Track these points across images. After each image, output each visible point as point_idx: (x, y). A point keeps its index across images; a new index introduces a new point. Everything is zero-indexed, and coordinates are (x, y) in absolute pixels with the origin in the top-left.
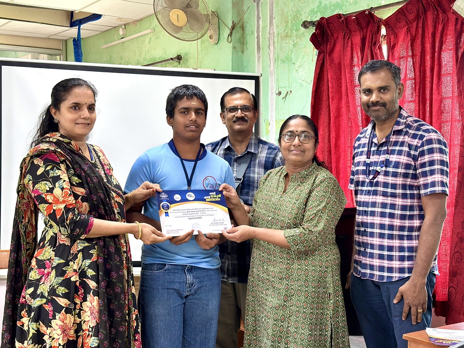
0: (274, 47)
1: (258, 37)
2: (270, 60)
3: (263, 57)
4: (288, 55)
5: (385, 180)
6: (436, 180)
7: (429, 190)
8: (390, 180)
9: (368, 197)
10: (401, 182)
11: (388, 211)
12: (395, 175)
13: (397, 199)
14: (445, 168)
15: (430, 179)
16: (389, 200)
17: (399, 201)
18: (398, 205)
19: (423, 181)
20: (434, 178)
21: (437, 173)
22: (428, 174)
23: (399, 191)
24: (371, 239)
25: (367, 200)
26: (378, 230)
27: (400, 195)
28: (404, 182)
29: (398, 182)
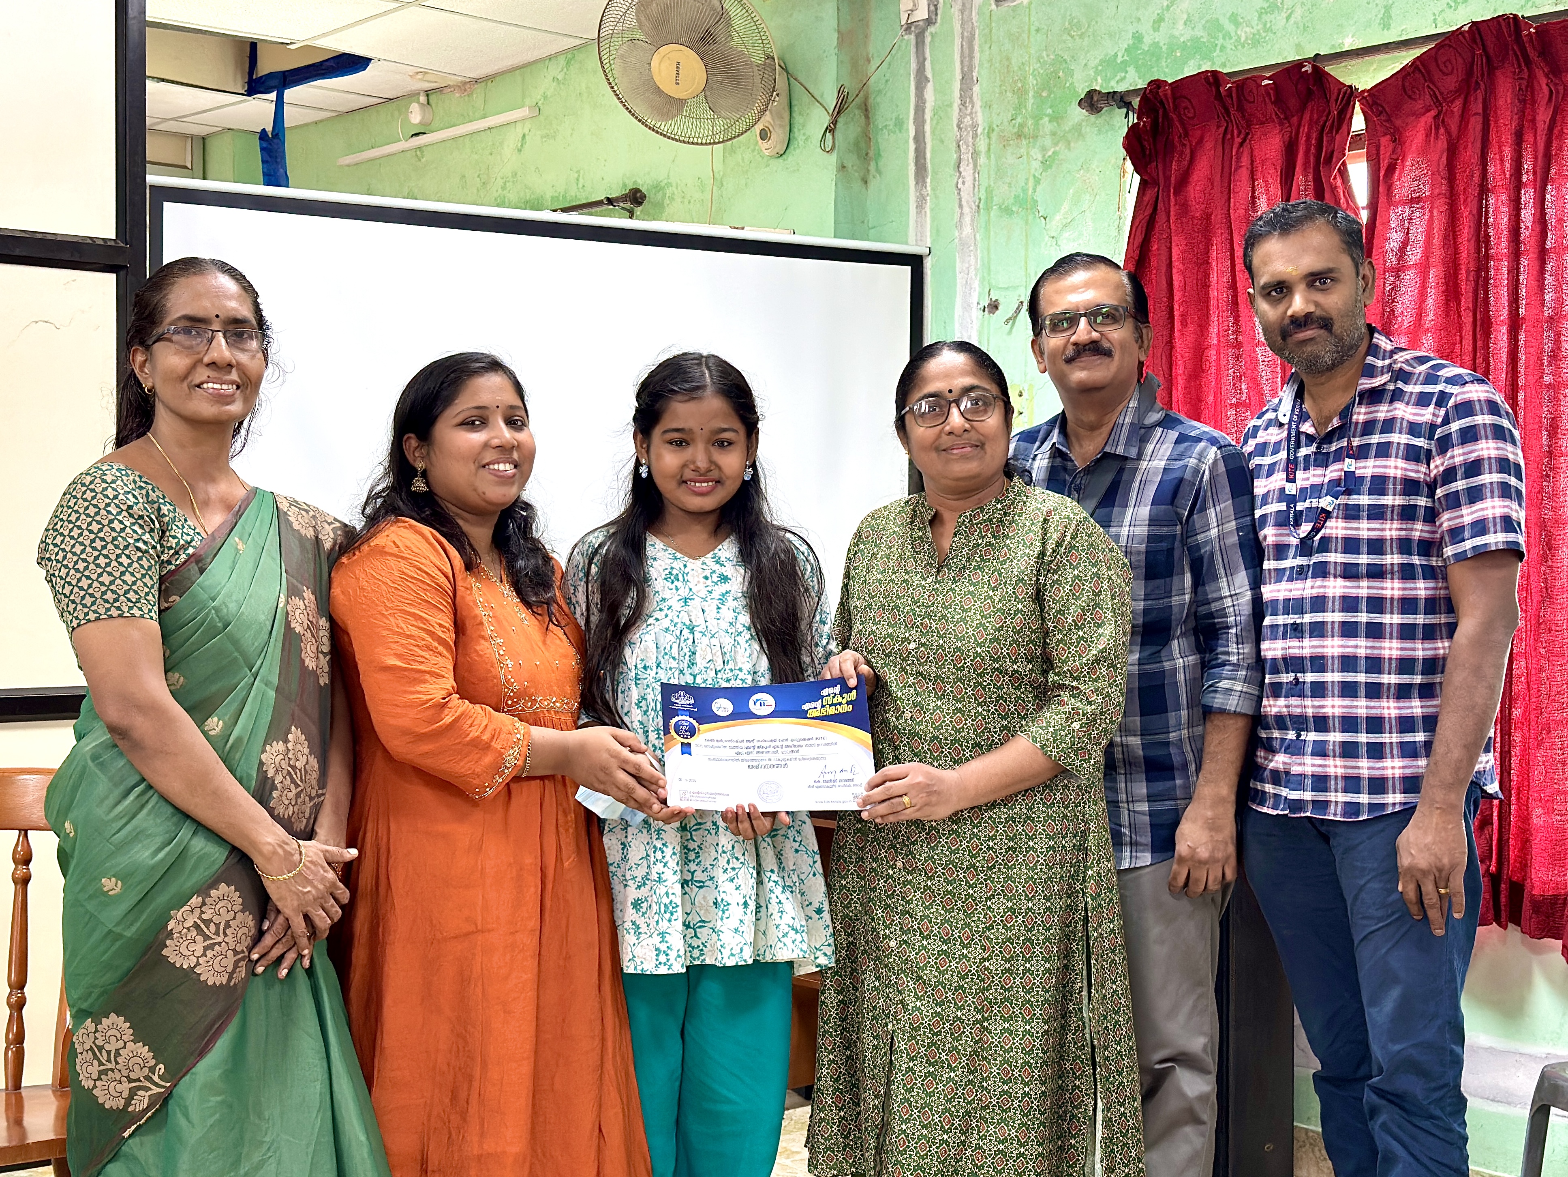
0: (975, 165)
1: (919, 139)
2: (961, 206)
3: (936, 197)
4: (1025, 190)
5: (1349, 532)
6: (1489, 514)
7: (1468, 545)
8: (1364, 529)
9: (1299, 584)
10: (1395, 534)
11: (1363, 617)
12: (1377, 513)
13: (1388, 584)
14: (1513, 481)
15: (1468, 515)
16: (1363, 589)
17: (1393, 589)
18: (1392, 599)
19: (1449, 520)
20: (1482, 509)
21: (1489, 494)
22: (1463, 501)
23: (1393, 559)
24: (1317, 703)
25: (1297, 594)
26: (1336, 674)
27: (1396, 569)
28: (1403, 533)
29: (1387, 534)
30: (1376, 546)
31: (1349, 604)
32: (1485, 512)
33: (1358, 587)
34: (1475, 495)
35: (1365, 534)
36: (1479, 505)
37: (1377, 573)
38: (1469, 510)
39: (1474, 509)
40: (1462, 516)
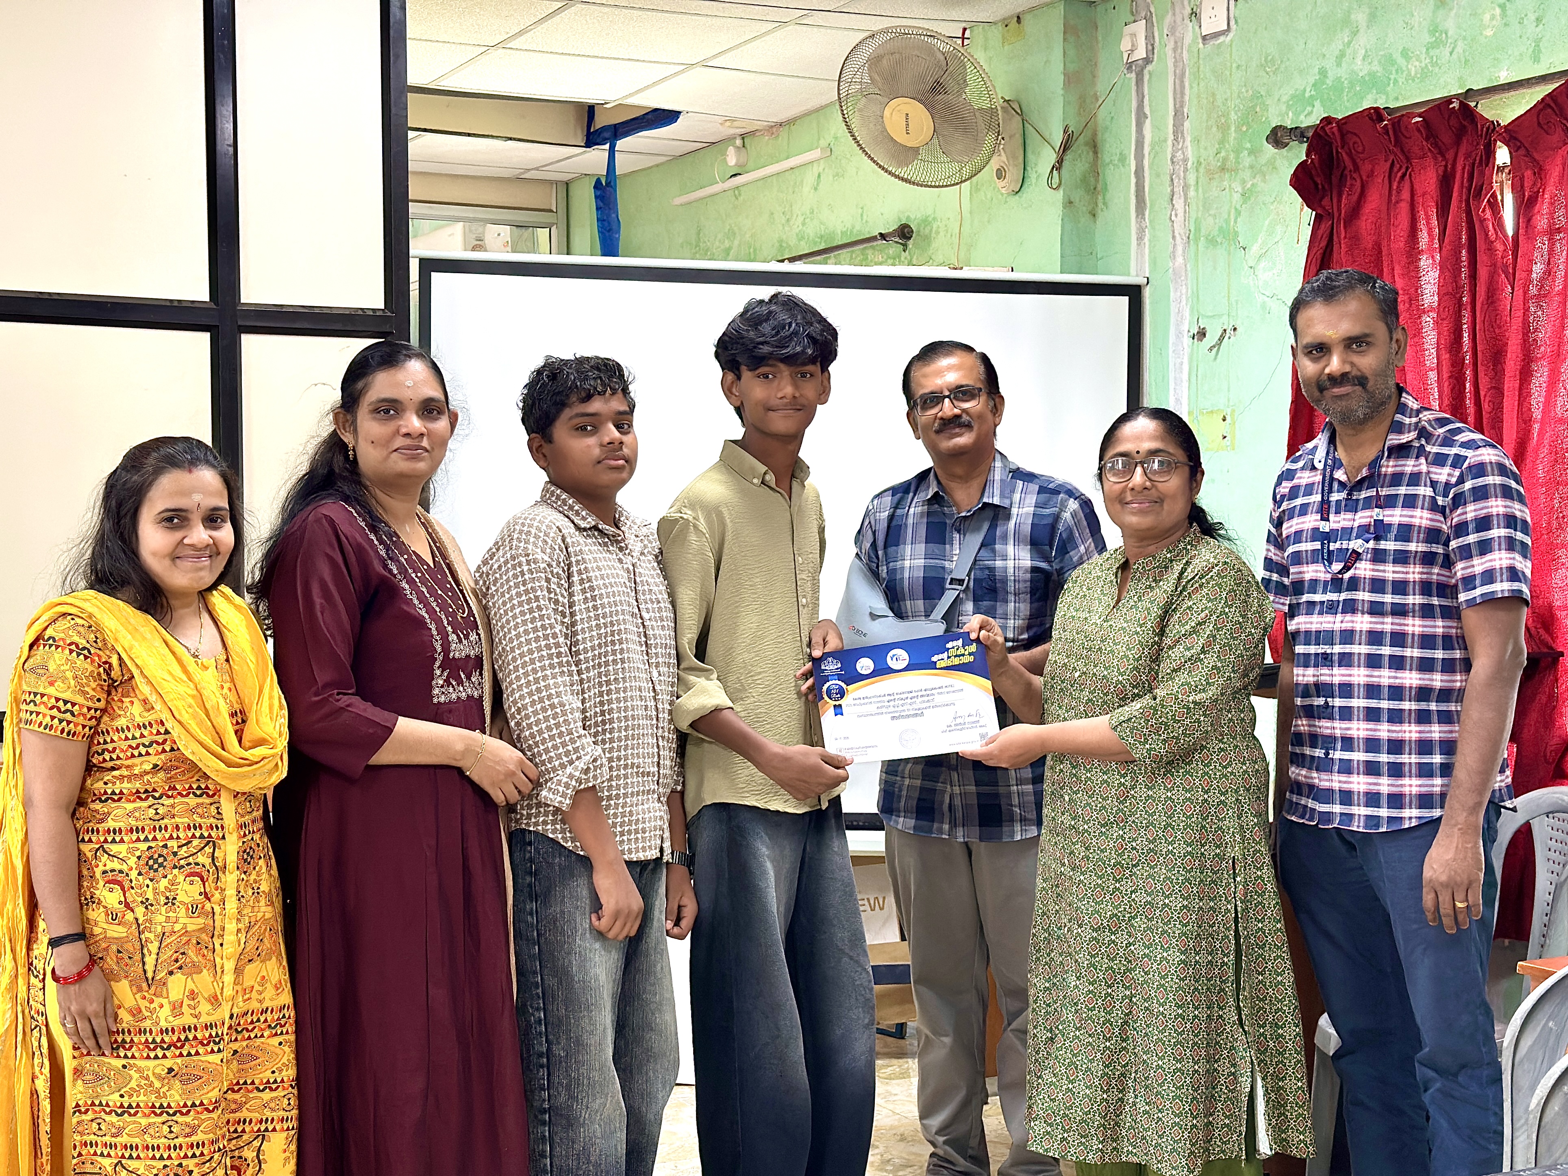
5: (1376, 573)
6: (1497, 565)
7: (1478, 592)
8: (1390, 572)
9: (1329, 618)
10: (1417, 577)
11: (1386, 650)
12: (1402, 558)
13: (1410, 621)
14: (1519, 536)
15: (1479, 565)
16: (1388, 624)
17: (1414, 625)
18: (1413, 635)
19: (1463, 569)
20: (1491, 561)
21: (1497, 547)
22: (1474, 552)
23: (1414, 599)
24: (1344, 726)
25: (1327, 626)
26: (1361, 700)
27: (1417, 608)
28: (1425, 576)
29: (1411, 577)
30: (1400, 587)
31: (1375, 638)
32: (1493, 563)
33: (1383, 623)
34: (1485, 547)
35: (1390, 576)
36: (1488, 557)
37: (1400, 611)
38: (1480, 561)
39: (1484, 560)
40: (1473, 566)
